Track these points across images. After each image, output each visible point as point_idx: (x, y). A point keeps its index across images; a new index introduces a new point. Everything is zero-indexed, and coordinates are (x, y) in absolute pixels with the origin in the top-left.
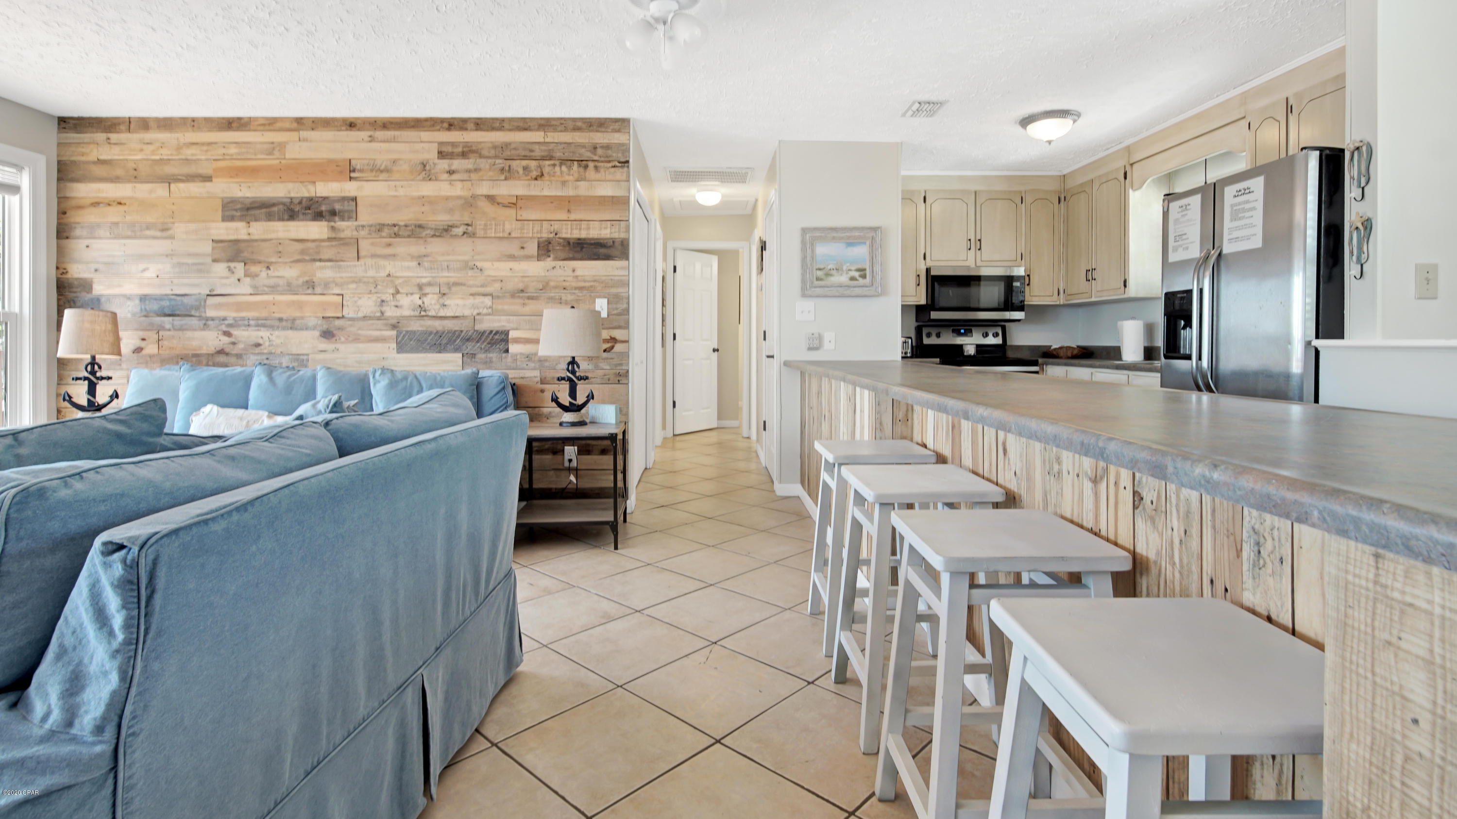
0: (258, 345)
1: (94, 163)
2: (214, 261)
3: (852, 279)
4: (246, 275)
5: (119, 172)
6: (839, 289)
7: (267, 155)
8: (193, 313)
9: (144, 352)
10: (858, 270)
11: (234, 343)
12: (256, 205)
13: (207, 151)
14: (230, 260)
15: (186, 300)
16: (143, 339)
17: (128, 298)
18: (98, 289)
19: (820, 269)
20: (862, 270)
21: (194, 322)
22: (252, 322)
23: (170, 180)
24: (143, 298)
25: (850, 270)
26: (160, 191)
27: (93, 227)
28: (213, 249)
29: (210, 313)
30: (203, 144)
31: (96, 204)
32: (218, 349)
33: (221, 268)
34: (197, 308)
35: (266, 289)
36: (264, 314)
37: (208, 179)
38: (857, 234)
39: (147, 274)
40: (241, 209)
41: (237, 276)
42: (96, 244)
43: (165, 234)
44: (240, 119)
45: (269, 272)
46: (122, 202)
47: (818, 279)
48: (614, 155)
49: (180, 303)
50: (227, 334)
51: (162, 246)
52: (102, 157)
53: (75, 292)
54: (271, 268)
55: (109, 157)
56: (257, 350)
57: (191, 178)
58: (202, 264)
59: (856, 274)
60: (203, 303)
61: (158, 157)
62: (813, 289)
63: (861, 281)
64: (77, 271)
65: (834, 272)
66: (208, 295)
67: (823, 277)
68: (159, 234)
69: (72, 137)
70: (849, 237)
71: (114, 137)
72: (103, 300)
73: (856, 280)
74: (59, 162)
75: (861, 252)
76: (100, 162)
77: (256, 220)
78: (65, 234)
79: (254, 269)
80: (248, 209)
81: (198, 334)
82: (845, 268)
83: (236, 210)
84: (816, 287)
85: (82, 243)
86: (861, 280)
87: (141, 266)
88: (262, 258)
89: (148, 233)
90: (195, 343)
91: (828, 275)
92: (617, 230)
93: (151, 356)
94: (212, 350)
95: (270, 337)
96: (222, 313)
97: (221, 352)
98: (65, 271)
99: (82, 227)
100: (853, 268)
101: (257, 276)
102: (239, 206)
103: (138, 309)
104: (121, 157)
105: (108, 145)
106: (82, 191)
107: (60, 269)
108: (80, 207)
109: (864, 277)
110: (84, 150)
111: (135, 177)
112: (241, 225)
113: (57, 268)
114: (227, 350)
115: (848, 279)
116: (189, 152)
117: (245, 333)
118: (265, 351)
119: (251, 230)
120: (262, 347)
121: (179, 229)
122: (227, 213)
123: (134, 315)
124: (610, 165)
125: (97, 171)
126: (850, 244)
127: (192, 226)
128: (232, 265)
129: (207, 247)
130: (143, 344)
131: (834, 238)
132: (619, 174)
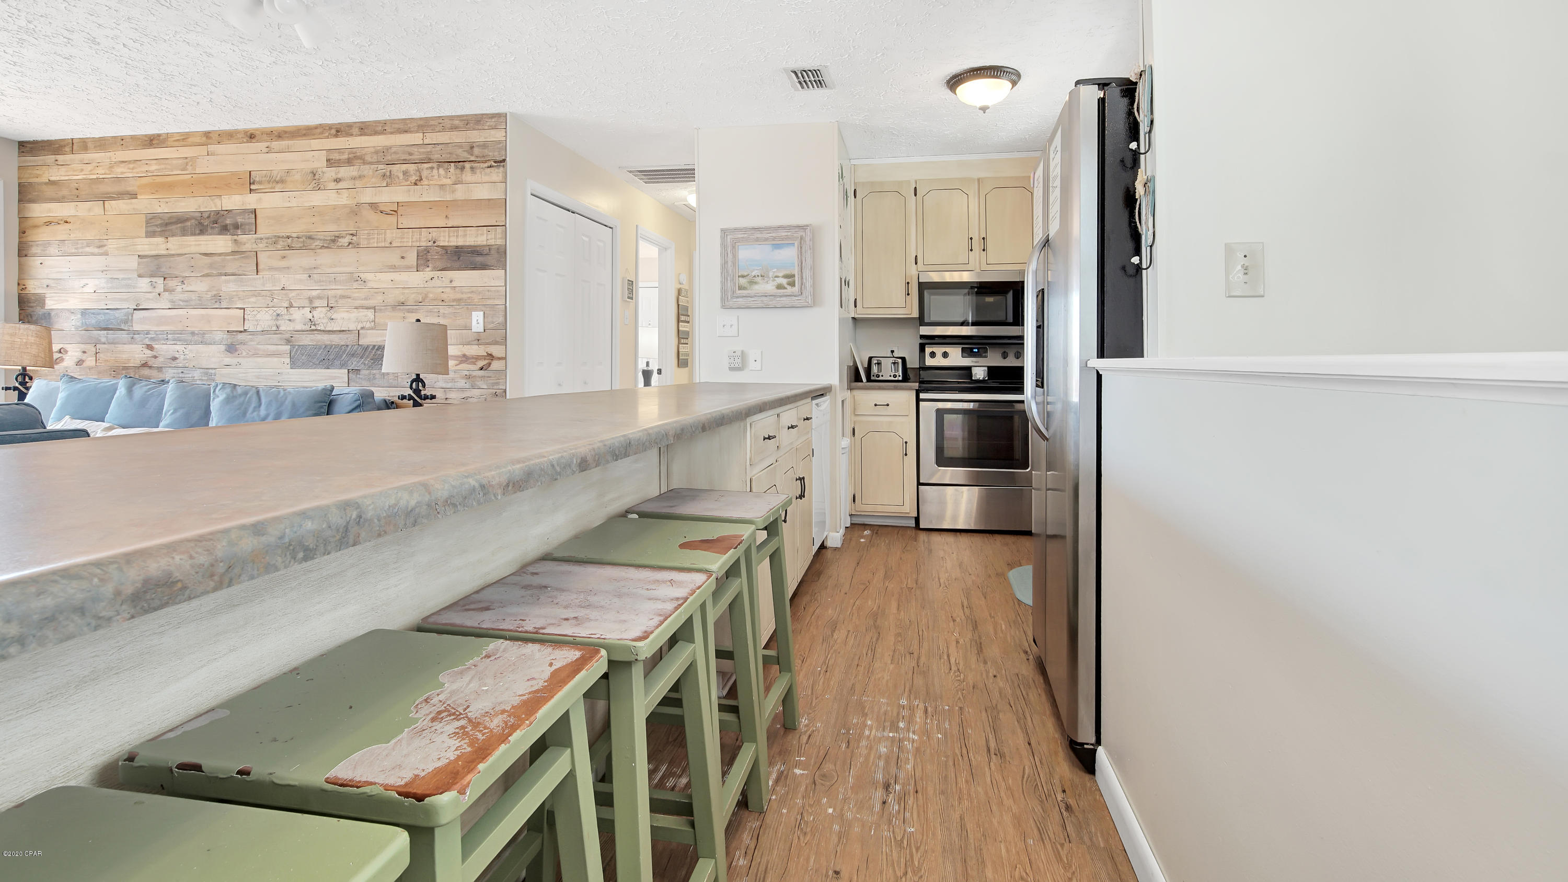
0: (175, 359)
1: (46, 184)
2: (140, 276)
3: (780, 287)
4: (165, 290)
5: (65, 192)
6: (764, 299)
7: (182, 171)
8: (123, 327)
9: (85, 364)
10: (786, 277)
11: (155, 357)
12: (174, 220)
13: (133, 169)
14: (152, 276)
15: (117, 314)
16: (84, 352)
17: (72, 312)
18: (50, 304)
19: (743, 276)
20: (790, 276)
21: (123, 336)
22: (170, 336)
23: (104, 198)
24: (84, 312)
25: (777, 277)
26: (97, 208)
27: (47, 244)
28: (139, 264)
29: (136, 327)
30: (130, 162)
31: (48, 223)
32: (143, 362)
33: (144, 283)
34: (126, 322)
35: (181, 303)
36: (180, 327)
37: (134, 196)
38: (783, 233)
39: (86, 290)
40: (161, 225)
41: (158, 290)
42: (49, 261)
43: (101, 251)
44: (159, 135)
45: (184, 286)
46: (68, 220)
47: (740, 288)
48: (490, 154)
49: (112, 318)
50: (150, 347)
51: (98, 262)
52: (52, 179)
53: (32, 307)
54: (185, 282)
55: (58, 178)
56: (174, 364)
57: (121, 195)
58: (129, 279)
59: (784, 281)
60: (130, 318)
61: (94, 177)
62: (735, 300)
63: (790, 290)
64: (34, 287)
65: (759, 279)
66: (135, 309)
67: (746, 285)
68: (96, 250)
69: (30, 160)
70: (774, 239)
71: (60, 158)
72: (53, 314)
73: (785, 288)
74: (20, 184)
75: (789, 254)
76: (51, 183)
77: (173, 236)
78: (24, 252)
79: (171, 283)
80: (167, 224)
81: (127, 347)
82: (771, 274)
83: (156, 226)
84: (737, 297)
85: (38, 260)
86: (789, 287)
87: (83, 282)
88: (177, 273)
89: (88, 249)
90: (124, 356)
91: (752, 283)
92: (493, 236)
93: (90, 368)
94: (138, 363)
95: (185, 350)
96: (146, 328)
97: (145, 365)
98: (24, 287)
99: (37, 245)
100: (781, 274)
101: (173, 291)
102: (159, 222)
103: (79, 324)
104: (67, 178)
105: (57, 167)
106: (39, 211)
107: (21, 285)
108: (36, 227)
109: (792, 284)
110: (38, 172)
111: (77, 197)
112: (160, 240)
113: (19, 284)
114: (150, 363)
115: (774, 287)
116: (119, 171)
117: (165, 347)
118: (181, 365)
119: (169, 245)
120: (178, 361)
121: (112, 245)
122: (150, 229)
123: (77, 328)
124: (486, 165)
125: (49, 191)
126: (777, 247)
127: (122, 243)
128: (154, 280)
129: (133, 263)
130: (84, 357)
131: (757, 240)
132: (495, 175)
